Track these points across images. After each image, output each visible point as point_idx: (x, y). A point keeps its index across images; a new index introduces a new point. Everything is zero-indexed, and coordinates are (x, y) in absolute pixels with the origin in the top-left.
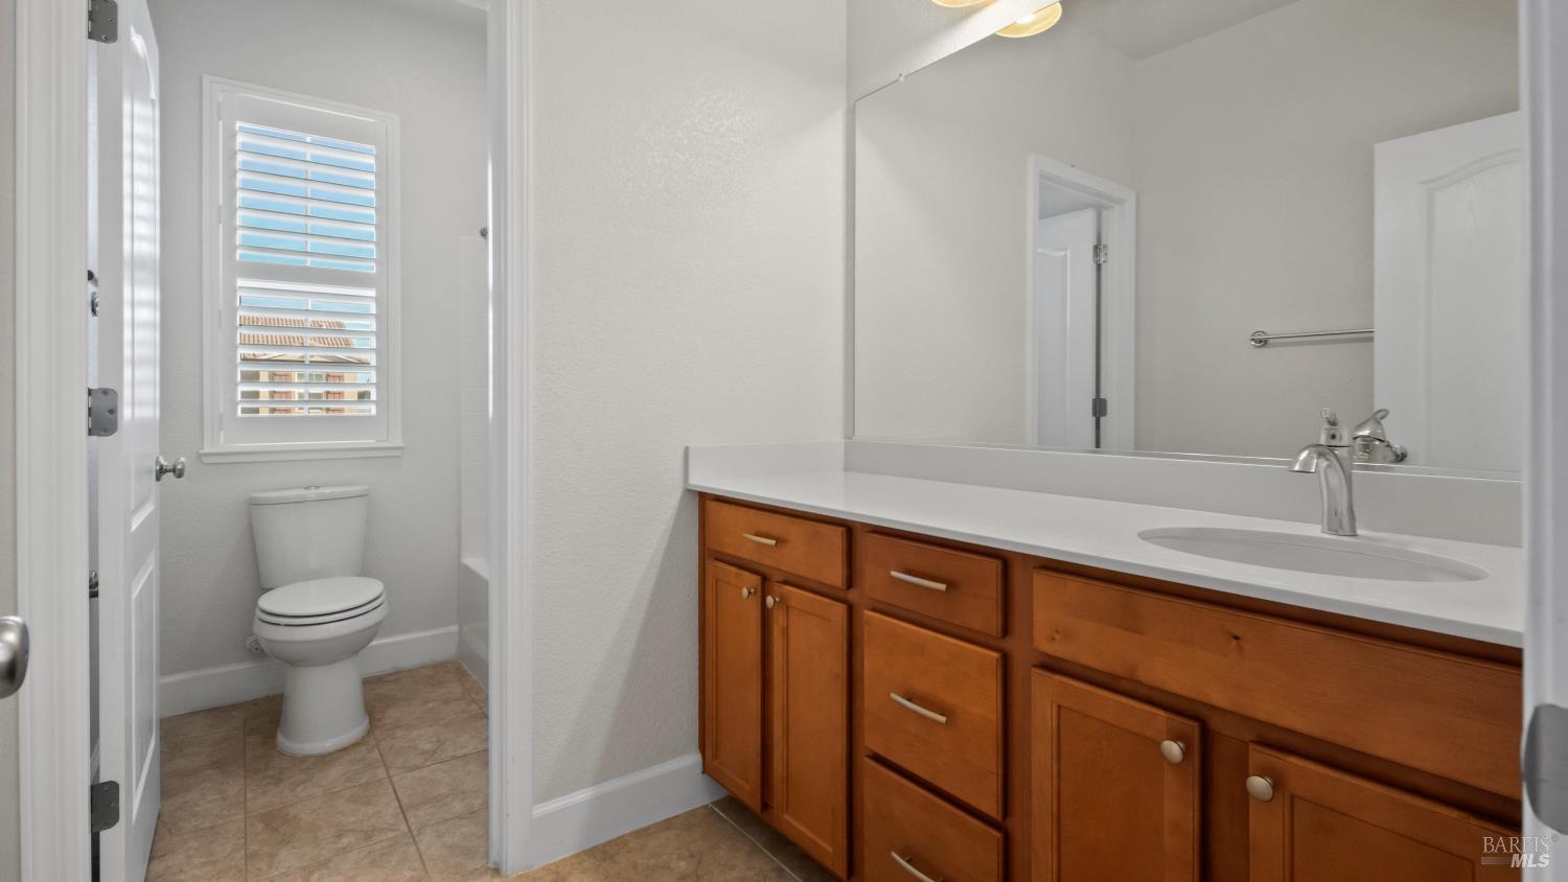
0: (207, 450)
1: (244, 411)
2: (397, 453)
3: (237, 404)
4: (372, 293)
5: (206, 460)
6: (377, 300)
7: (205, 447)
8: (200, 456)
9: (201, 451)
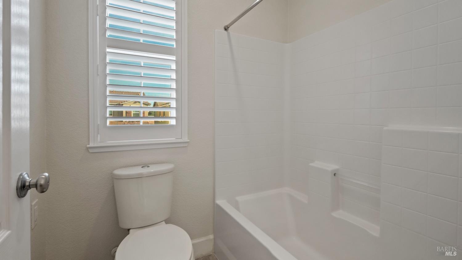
0: (91, 145)
1: (111, 123)
2: (186, 145)
3: (107, 118)
4: (174, 58)
5: (91, 151)
6: (177, 62)
7: (90, 144)
8: (88, 149)
9: (88, 146)
